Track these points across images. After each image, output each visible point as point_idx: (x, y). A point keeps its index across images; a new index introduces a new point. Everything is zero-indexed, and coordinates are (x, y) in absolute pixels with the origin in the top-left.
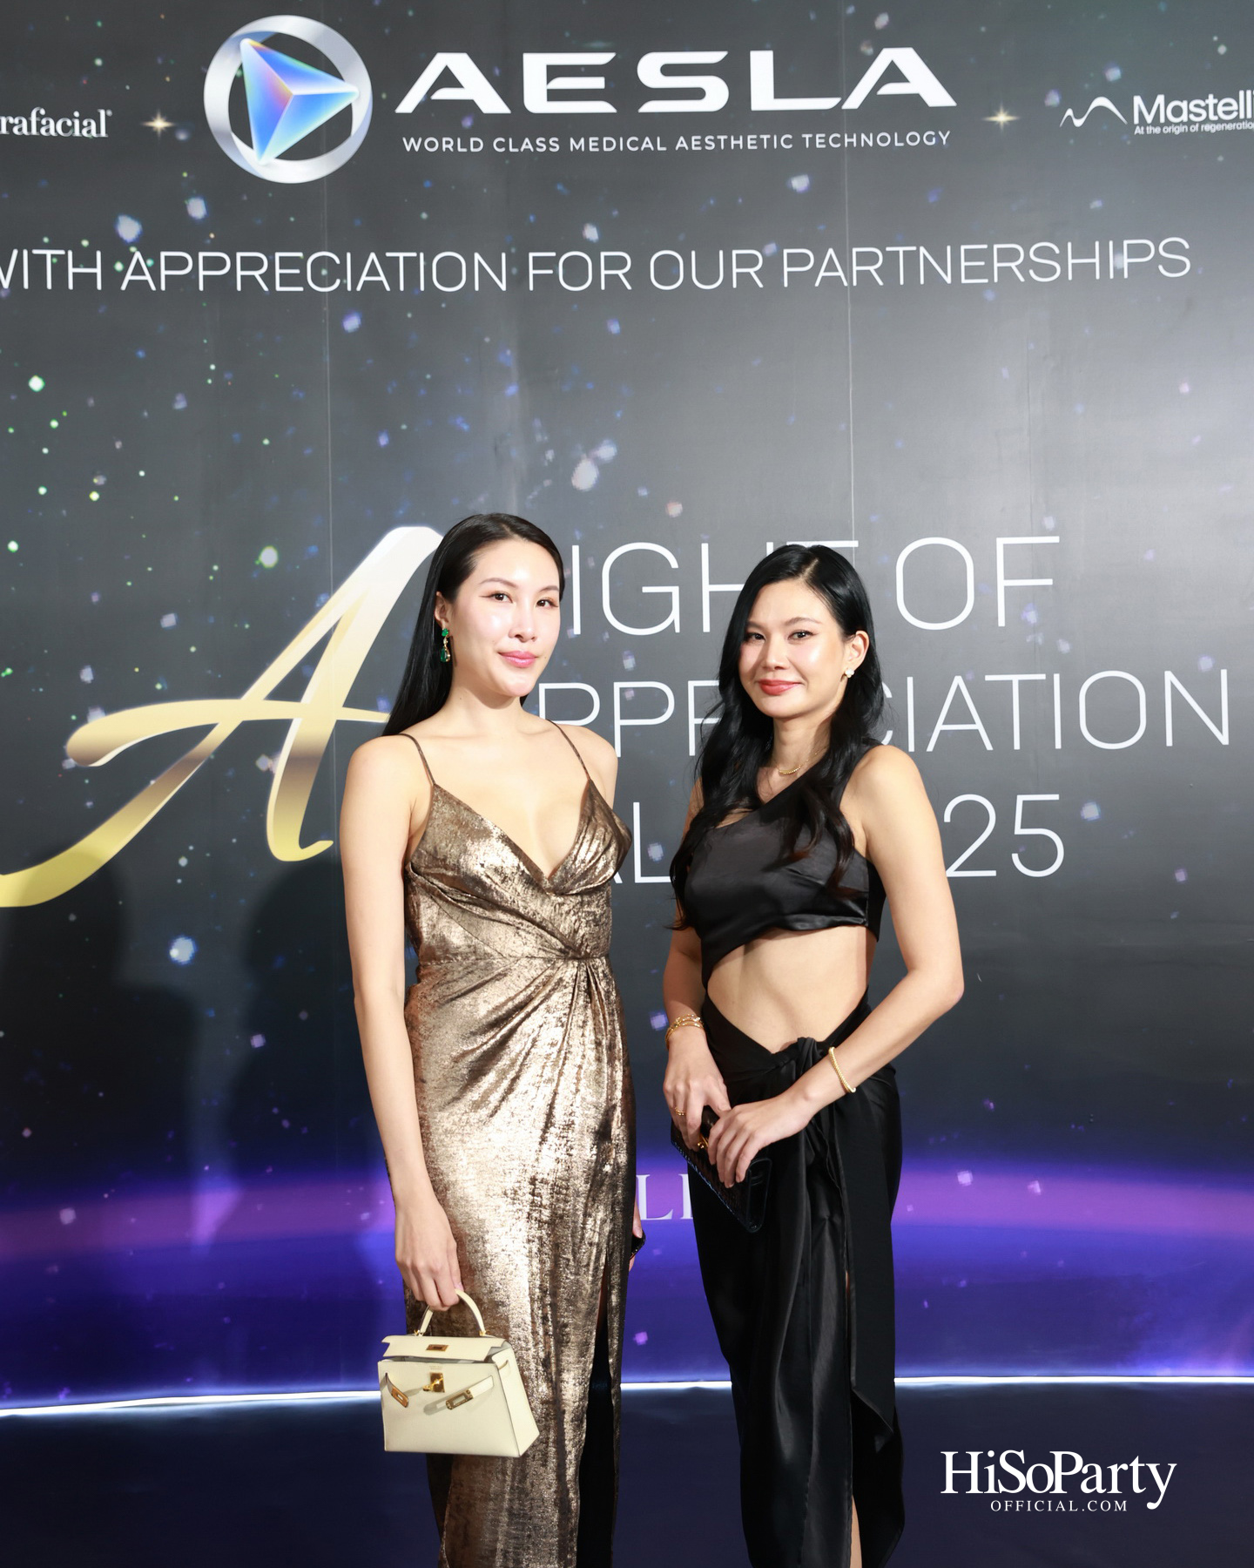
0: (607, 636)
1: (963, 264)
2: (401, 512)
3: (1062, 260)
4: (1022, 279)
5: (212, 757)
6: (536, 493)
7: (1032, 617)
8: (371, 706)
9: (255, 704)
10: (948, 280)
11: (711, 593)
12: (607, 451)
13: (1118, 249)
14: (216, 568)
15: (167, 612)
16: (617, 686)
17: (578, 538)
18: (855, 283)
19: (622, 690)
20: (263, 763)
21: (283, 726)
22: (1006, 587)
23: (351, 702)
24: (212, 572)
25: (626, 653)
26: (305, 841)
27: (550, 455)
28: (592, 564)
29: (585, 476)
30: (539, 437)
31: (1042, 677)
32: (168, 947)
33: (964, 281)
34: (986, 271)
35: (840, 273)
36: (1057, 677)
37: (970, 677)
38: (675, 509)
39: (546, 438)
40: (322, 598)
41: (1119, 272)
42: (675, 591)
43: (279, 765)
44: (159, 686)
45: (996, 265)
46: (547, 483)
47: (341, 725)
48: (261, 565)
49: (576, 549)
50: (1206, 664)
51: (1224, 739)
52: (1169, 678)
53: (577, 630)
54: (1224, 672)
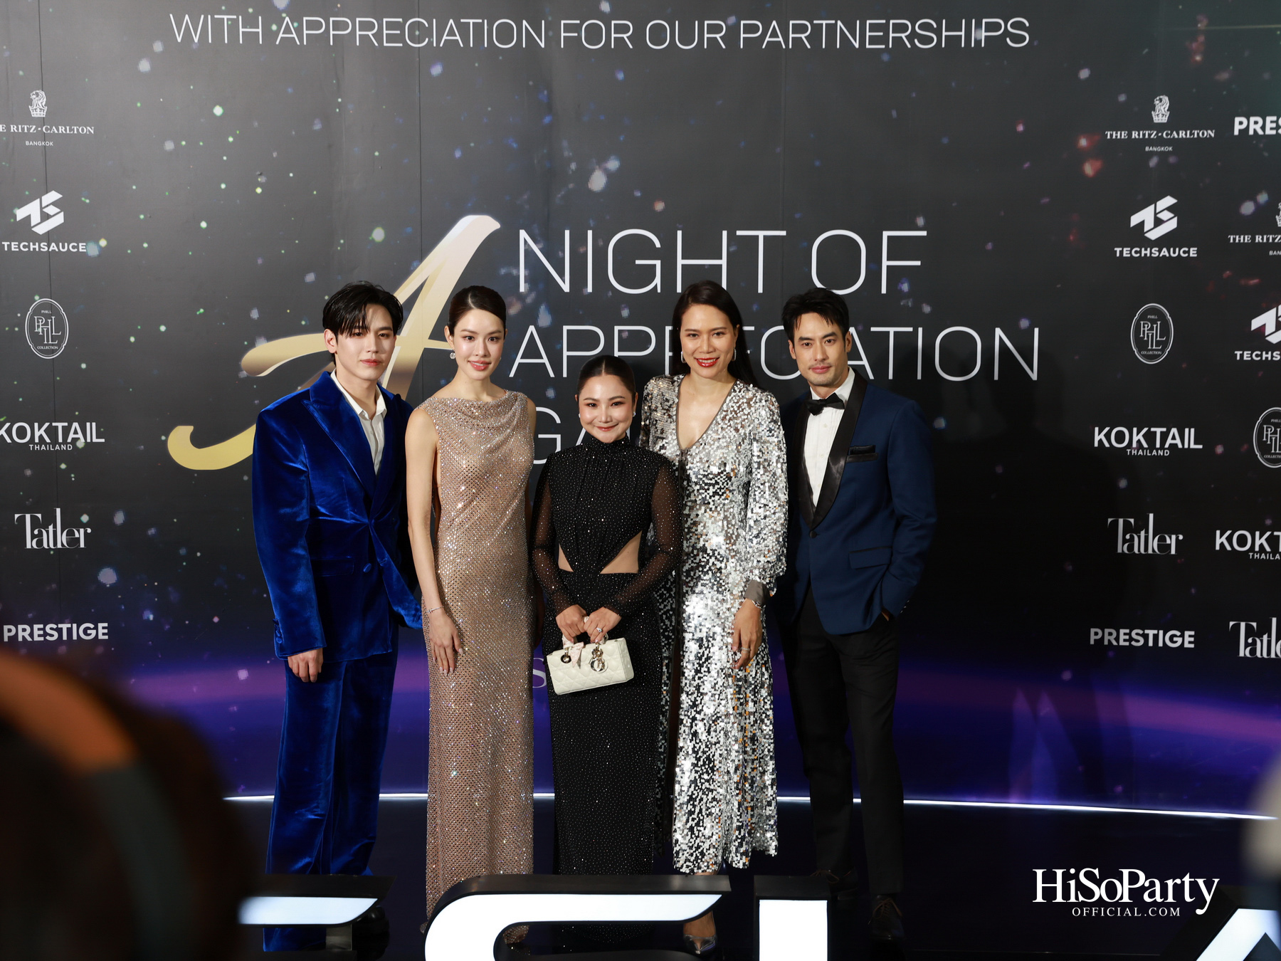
0: (610, 294)
1: (868, 34)
2: (469, 205)
3: (938, 32)
4: (909, 46)
6: (563, 193)
7: (905, 287)
10: (857, 45)
11: (682, 265)
12: (613, 164)
13: (979, 25)
14: (342, 241)
15: (308, 272)
16: (617, 328)
17: (592, 225)
18: (791, 46)
19: (620, 332)
22: (888, 266)
23: (433, 336)
24: (340, 245)
25: (623, 306)
27: (573, 166)
28: (601, 243)
29: (598, 181)
30: (566, 154)
31: (910, 329)
33: (868, 46)
34: (884, 40)
35: (781, 39)
36: (920, 330)
37: (860, 328)
38: (660, 206)
39: (571, 154)
40: (415, 264)
41: (978, 42)
42: (658, 263)
44: (303, 323)
45: (892, 35)
46: (571, 186)
47: (427, 352)
48: (373, 240)
49: (590, 233)
50: (1024, 323)
51: (1034, 376)
52: (998, 332)
53: (590, 289)
54: (1036, 330)
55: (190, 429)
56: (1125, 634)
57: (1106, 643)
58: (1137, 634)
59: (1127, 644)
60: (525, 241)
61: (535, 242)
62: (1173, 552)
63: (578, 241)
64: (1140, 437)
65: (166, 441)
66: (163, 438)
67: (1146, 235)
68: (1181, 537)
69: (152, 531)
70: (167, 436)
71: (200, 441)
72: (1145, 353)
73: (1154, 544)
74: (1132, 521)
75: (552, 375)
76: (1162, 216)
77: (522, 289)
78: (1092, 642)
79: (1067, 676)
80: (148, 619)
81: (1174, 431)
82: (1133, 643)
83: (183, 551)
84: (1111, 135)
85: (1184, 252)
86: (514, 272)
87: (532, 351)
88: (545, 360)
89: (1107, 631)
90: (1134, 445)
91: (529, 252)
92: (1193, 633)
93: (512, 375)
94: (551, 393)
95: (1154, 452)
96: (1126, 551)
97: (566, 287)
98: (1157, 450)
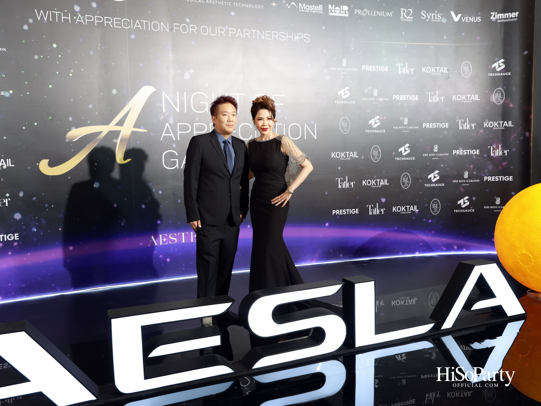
0: (192, 113)
1: (266, 35)
2: (146, 82)
3: (286, 36)
4: (278, 40)
5: (102, 139)
6: (176, 79)
7: (280, 111)
8: (140, 128)
9: (112, 127)
10: (263, 38)
12: (192, 71)
13: (296, 35)
14: (101, 94)
15: (90, 104)
16: (195, 124)
17: (186, 90)
18: (244, 37)
19: (196, 125)
20: (114, 141)
21: (119, 132)
23: (135, 127)
24: (101, 95)
25: (196, 117)
26: (125, 159)
27: (179, 71)
28: (189, 96)
29: (187, 76)
31: (282, 124)
32: (93, 184)
33: (266, 39)
34: (271, 37)
35: (241, 35)
36: (284, 124)
38: (207, 85)
39: (178, 67)
40: (127, 102)
41: (296, 40)
42: (207, 103)
43: (118, 141)
44: (88, 122)
45: (273, 36)
46: (178, 77)
47: (132, 132)
48: (113, 93)
49: (185, 93)
50: (312, 122)
51: (315, 138)
52: (306, 125)
53: (186, 111)
54: (315, 124)
55: (48, 160)
56: (341, 211)
57: (337, 214)
58: (344, 211)
59: (342, 214)
60: (164, 95)
61: (168, 95)
62: (352, 187)
63: (181, 95)
64: (343, 155)
65: (38, 165)
66: (37, 164)
67: (342, 97)
68: (354, 183)
69: (34, 199)
70: (39, 163)
71: (51, 165)
72: (343, 131)
73: (348, 185)
74: (342, 179)
75: (174, 139)
76: (346, 92)
77: (164, 111)
78: (333, 214)
79: (327, 224)
80: (34, 231)
81: (351, 152)
82: (344, 214)
83: (46, 205)
84: (332, 69)
85: (352, 102)
86: (161, 105)
87: (168, 132)
88: (172, 135)
89: (337, 211)
90: (342, 157)
91: (166, 99)
92: (358, 209)
93: (161, 140)
94: (174, 146)
95: (347, 159)
96: (341, 187)
97: (178, 111)
98: (348, 158)
